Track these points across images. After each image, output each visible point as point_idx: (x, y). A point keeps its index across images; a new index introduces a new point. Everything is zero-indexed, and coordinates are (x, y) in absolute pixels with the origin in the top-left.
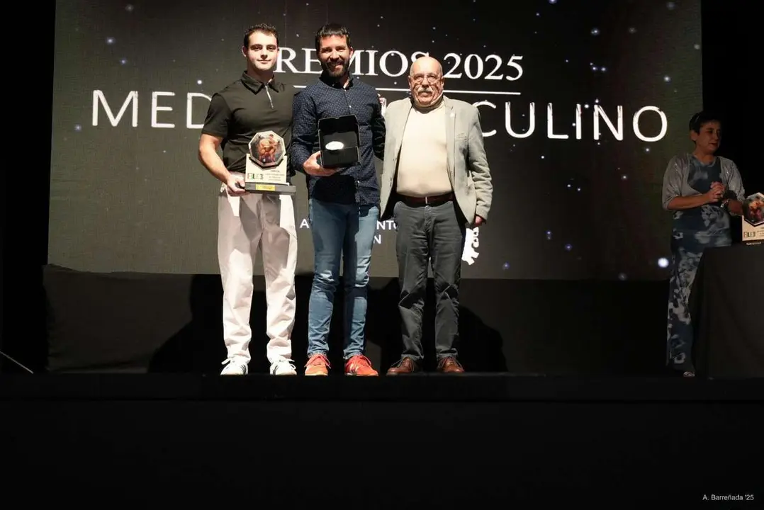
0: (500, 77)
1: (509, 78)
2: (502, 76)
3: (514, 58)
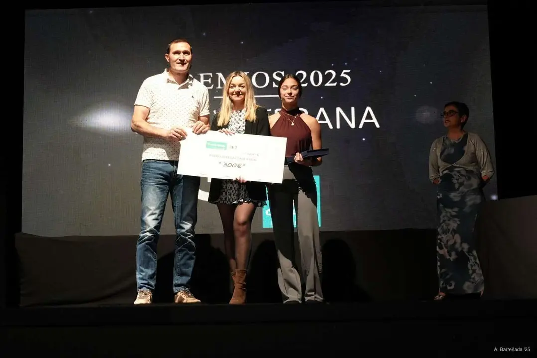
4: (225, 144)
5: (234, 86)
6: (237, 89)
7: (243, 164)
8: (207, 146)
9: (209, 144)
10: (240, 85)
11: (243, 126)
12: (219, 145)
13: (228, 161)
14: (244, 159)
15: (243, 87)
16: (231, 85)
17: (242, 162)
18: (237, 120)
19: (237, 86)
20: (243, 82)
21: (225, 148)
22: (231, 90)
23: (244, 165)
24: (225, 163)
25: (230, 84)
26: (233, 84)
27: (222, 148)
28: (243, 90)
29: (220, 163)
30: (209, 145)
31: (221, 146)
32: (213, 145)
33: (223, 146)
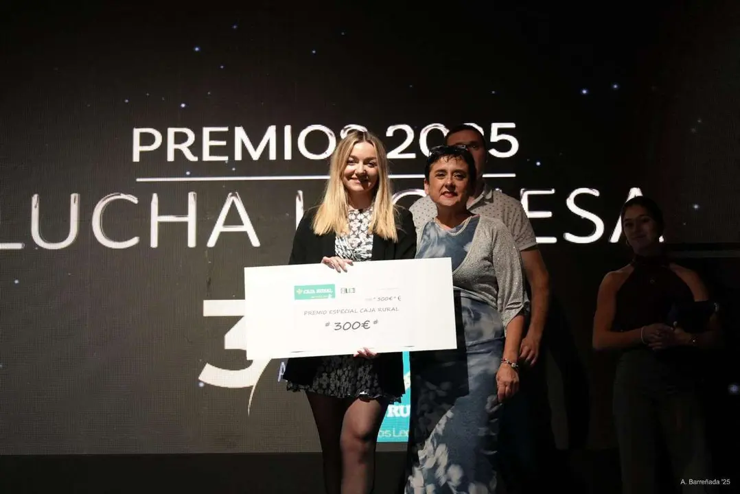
4: (332, 287)
5: (356, 160)
6: (359, 168)
7: (372, 322)
8: (297, 297)
9: (299, 292)
10: (366, 162)
11: (367, 244)
12: (319, 291)
13: (342, 319)
14: (373, 310)
15: (373, 165)
16: (351, 159)
17: (371, 317)
18: (355, 229)
19: (361, 163)
20: (373, 156)
21: (333, 296)
22: (349, 168)
23: (376, 322)
24: (338, 324)
25: (350, 156)
26: (353, 157)
27: (325, 295)
28: (371, 171)
29: (327, 325)
30: (301, 293)
31: (324, 291)
32: (308, 292)
33: (328, 291)
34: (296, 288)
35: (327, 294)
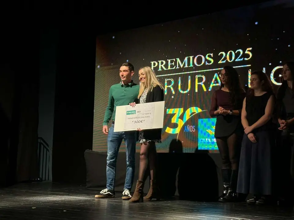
0: (242, 59)
1: (246, 59)
2: (243, 58)
3: (248, 49)
4: (135, 111)
8: (127, 114)
10: (142, 74)
12: (132, 112)
21: (135, 114)
24: (135, 121)
30: (128, 113)
31: (133, 112)
32: (130, 113)
33: (134, 112)
34: (127, 112)
35: (133, 113)
